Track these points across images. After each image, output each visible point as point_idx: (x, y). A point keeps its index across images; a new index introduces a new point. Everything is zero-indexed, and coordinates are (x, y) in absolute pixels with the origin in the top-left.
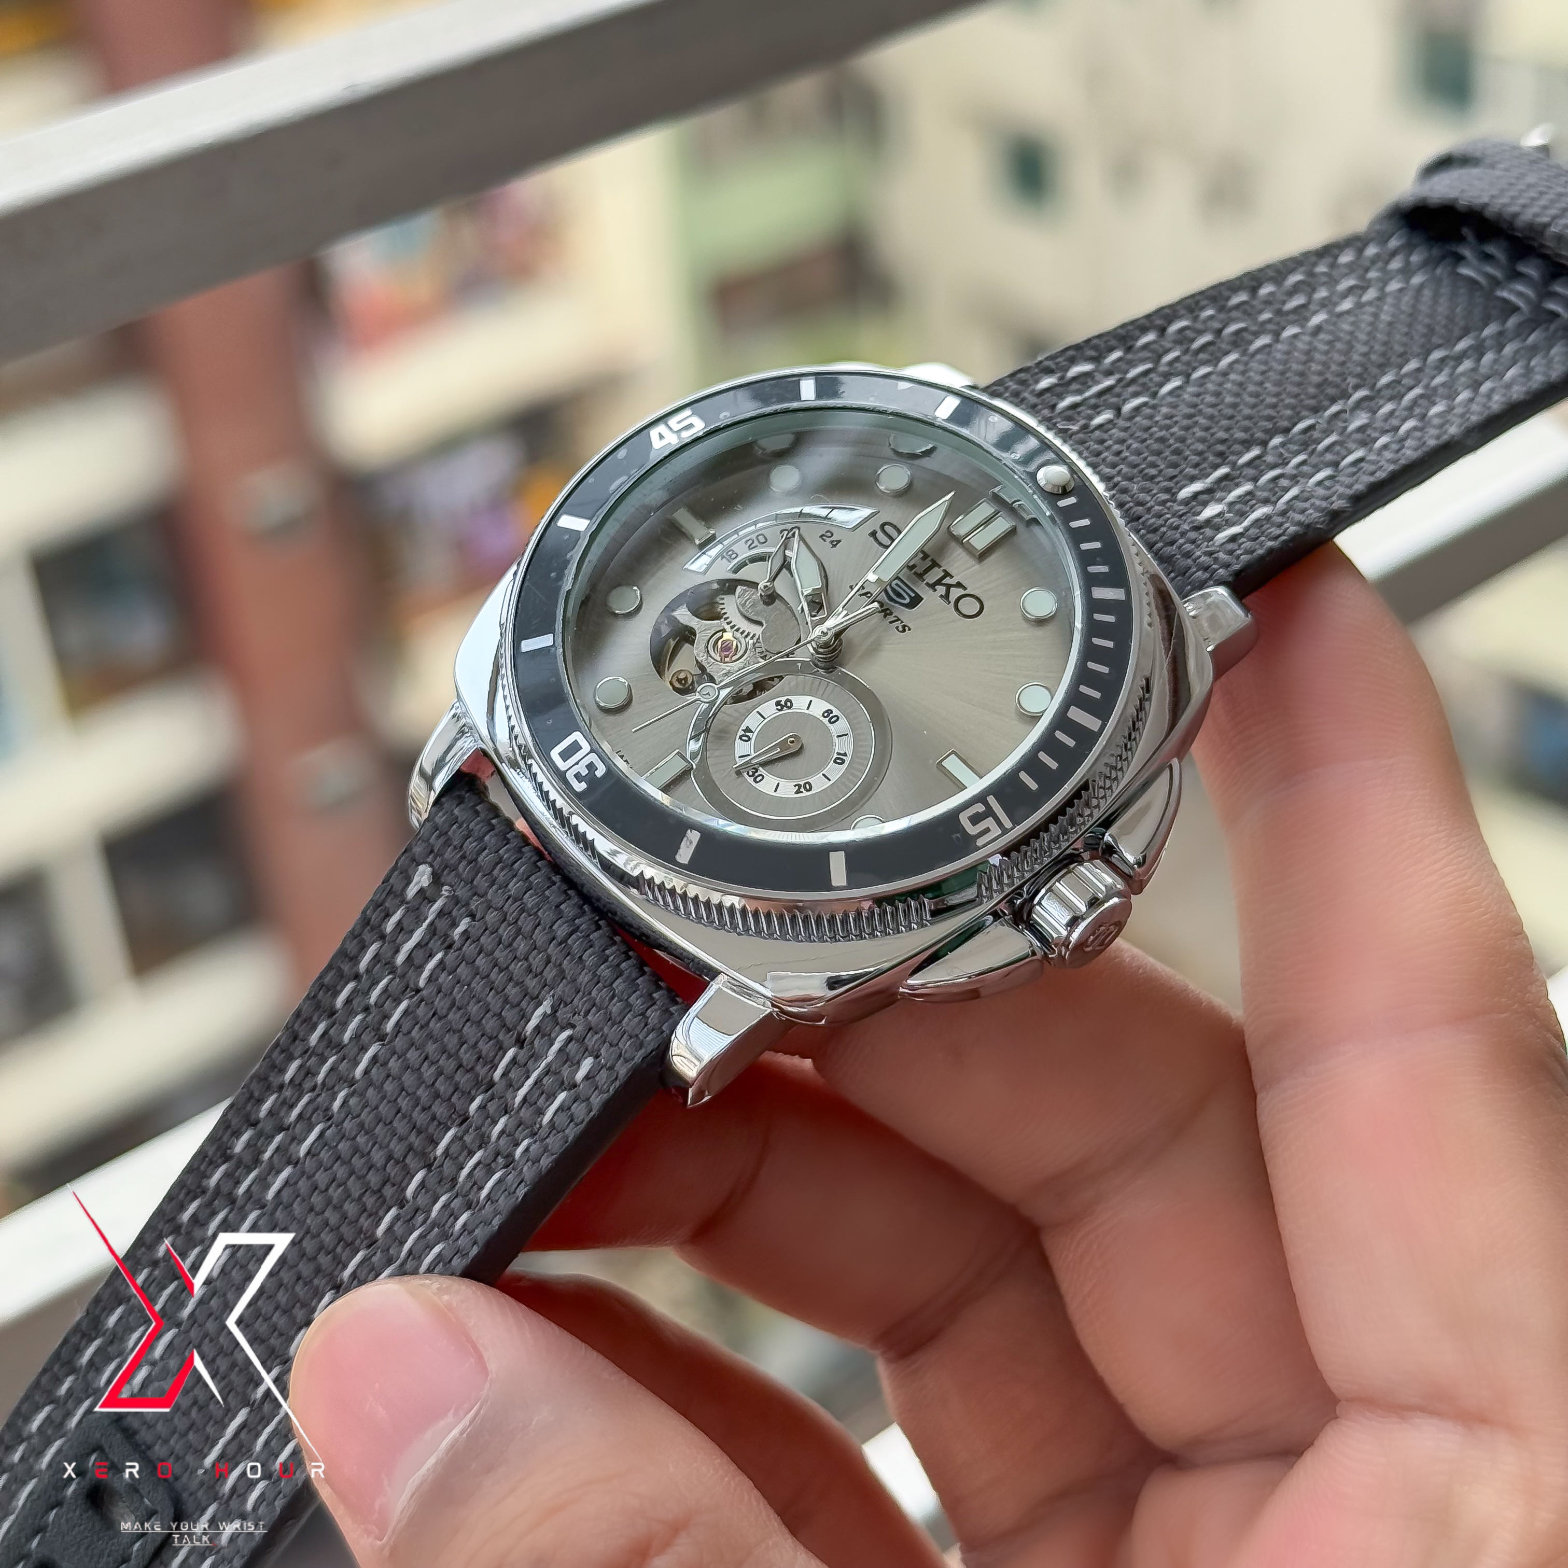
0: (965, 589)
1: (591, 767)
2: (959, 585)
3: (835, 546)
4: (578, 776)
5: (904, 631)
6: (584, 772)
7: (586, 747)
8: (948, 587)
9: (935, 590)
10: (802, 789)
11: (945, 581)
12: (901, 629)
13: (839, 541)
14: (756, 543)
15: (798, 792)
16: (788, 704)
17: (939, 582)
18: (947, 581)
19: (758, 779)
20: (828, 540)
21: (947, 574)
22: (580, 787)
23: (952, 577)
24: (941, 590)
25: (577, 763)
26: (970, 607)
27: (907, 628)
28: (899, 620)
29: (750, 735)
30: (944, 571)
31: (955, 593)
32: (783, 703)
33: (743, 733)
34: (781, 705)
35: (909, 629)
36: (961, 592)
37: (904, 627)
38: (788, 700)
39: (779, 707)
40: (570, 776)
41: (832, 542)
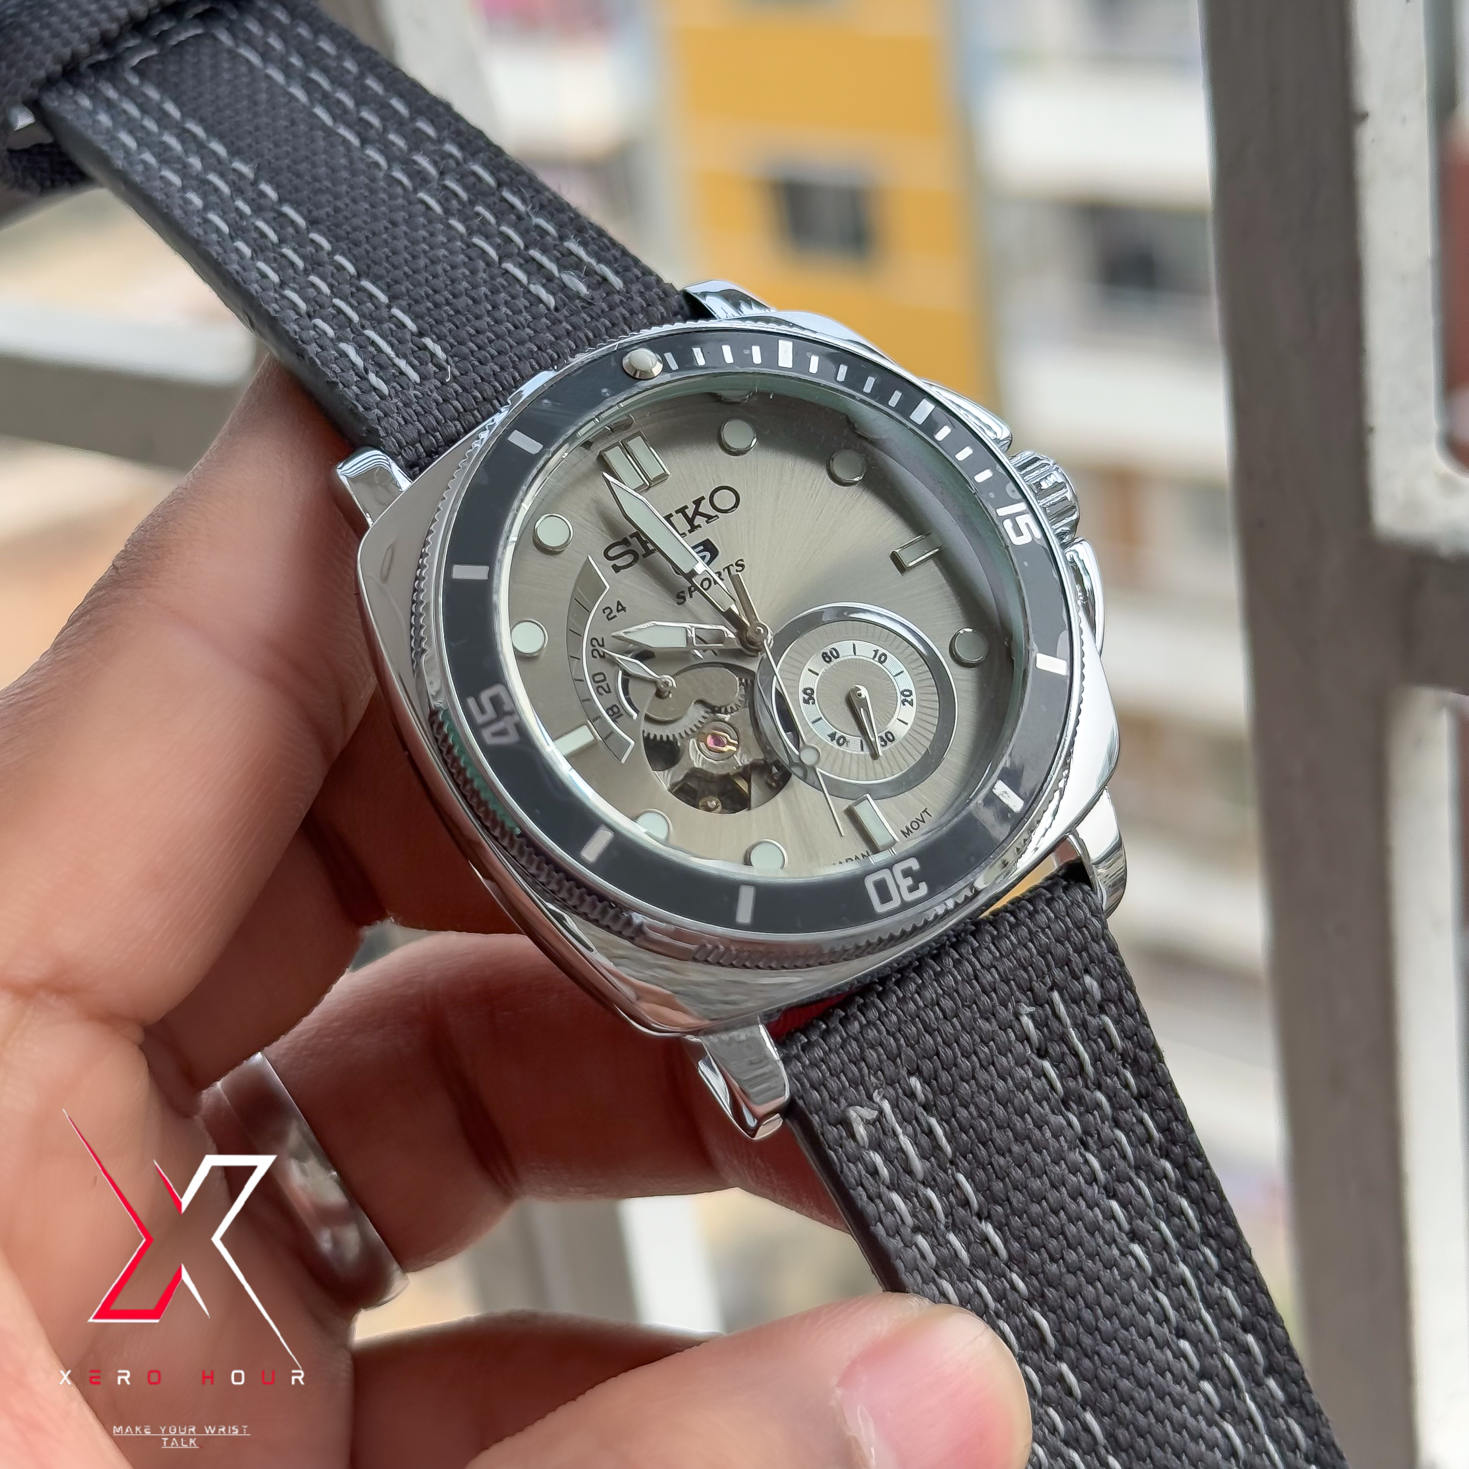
0: (703, 498)
1: (907, 873)
2: (698, 503)
3: (624, 609)
4: (912, 889)
5: (743, 566)
6: (909, 881)
7: (885, 874)
8: (697, 513)
9: (699, 526)
10: (909, 699)
11: (690, 514)
12: (740, 568)
13: (619, 603)
14: (604, 684)
15: (911, 703)
16: (809, 693)
17: (690, 521)
18: (690, 512)
19: (891, 738)
20: (615, 613)
21: (682, 511)
22: (923, 889)
23: (686, 507)
24: (699, 520)
25: (898, 887)
26: (725, 500)
27: (740, 562)
28: (728, 568)
29: (837, 737)
30: (677, 512)
31: (705, 508)
32: (807, 697)
33: (835, 742)
34: (809, 699)
35: (742, 560)
36: (705, 504)
37: (737, 565)
38: (805, 691)
39: (811, 701)
40: (909, 897)
41: (618, 611)
